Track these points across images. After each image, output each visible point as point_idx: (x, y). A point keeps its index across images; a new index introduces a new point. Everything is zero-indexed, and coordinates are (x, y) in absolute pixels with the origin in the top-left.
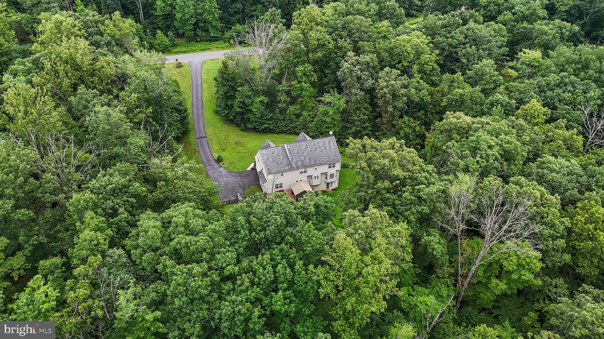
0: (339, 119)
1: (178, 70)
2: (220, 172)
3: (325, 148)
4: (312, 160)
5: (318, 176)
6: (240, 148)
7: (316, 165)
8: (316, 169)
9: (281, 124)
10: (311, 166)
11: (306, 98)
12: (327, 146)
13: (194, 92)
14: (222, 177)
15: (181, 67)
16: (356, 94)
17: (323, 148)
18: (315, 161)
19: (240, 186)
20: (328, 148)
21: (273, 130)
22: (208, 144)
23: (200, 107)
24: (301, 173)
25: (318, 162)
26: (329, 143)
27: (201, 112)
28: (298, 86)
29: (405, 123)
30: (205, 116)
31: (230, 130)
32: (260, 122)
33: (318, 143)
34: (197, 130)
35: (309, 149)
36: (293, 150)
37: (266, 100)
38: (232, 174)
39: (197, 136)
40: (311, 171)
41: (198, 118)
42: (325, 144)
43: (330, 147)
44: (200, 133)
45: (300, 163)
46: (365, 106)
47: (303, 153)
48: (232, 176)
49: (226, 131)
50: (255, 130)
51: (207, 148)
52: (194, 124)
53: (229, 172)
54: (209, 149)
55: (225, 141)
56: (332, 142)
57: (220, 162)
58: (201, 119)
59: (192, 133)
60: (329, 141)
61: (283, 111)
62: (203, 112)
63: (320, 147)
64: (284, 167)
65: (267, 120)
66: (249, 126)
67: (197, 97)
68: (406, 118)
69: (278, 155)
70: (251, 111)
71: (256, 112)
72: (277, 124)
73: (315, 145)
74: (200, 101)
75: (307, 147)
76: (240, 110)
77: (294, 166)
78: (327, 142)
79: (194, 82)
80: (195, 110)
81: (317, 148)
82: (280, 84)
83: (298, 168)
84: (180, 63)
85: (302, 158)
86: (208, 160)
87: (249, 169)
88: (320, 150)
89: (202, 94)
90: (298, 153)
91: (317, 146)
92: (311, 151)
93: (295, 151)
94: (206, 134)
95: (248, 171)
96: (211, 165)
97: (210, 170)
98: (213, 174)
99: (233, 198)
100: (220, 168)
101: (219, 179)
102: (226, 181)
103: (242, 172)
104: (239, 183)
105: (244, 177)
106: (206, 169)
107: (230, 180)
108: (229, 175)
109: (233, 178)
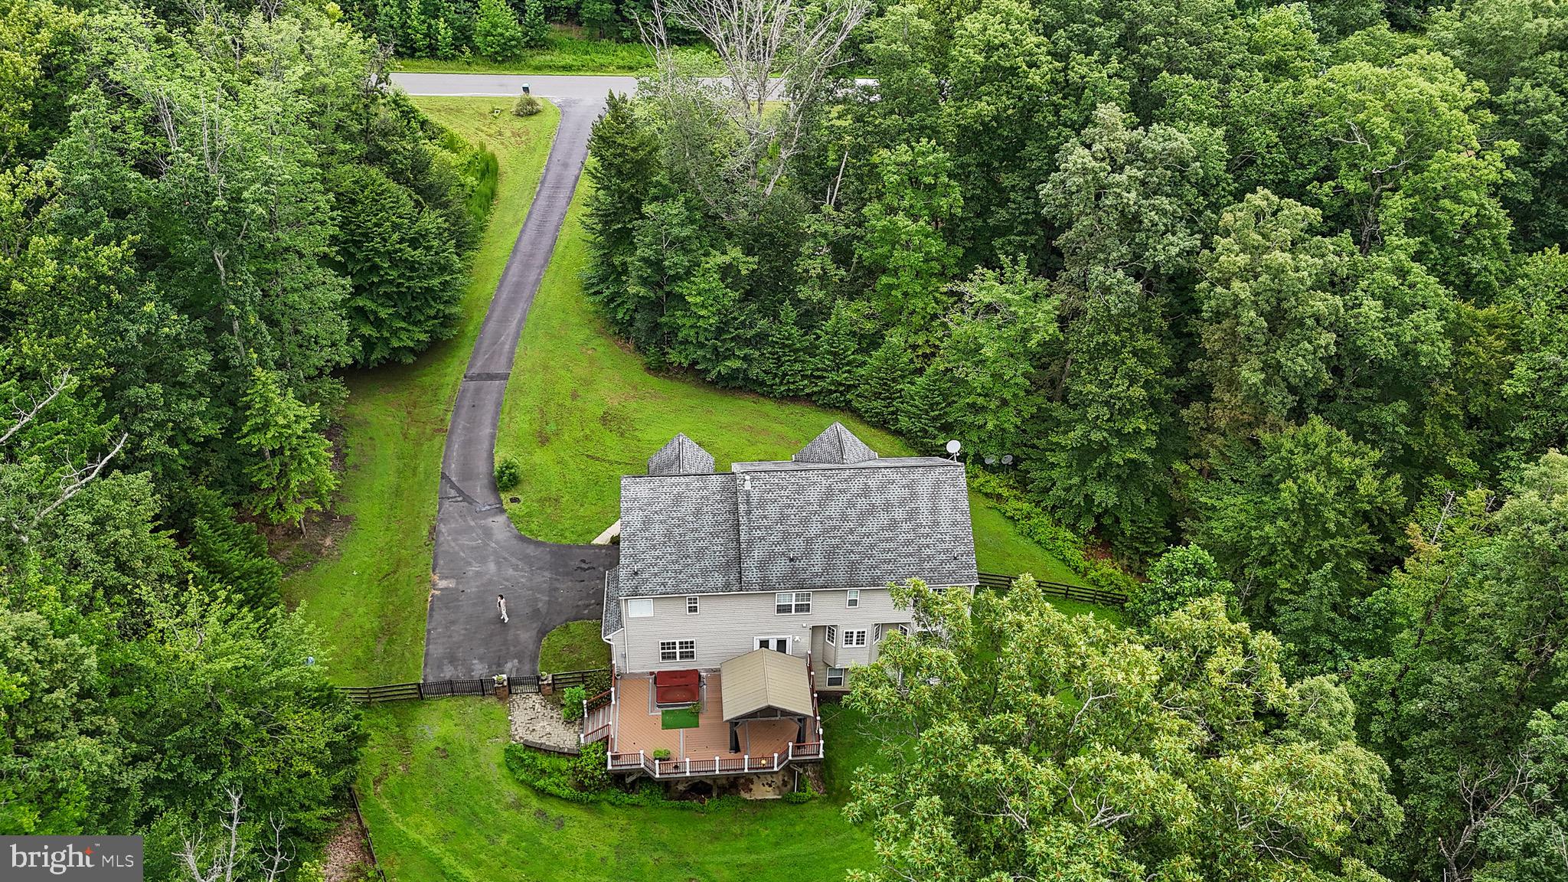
0: (1020, 380)
1: (519, 124)
2: (488, 533)
3: (912, 515)
4: (841, 563)
5: (861, 636)
6: (611, 440)
7: (853, 584)
8: (853, 603)
9: (798, 366)
10: (828, 587)
11: (905, 277)
12: (924, 504)
13: (542, 202)
14: (483, 560)
15: (531, 114)
16: (1106, 290)
17: (899, 514)
18: (853, 566)
19: (536, 612)
20: (924, 518)
21: (762, 383)
22: (499, 404)
23: (539, 260)
24: (783, 609)
25: (864, 575)
26: (934, 496)
27: (532, 277)
28: (879, 225)
29: (1308, 448)
30: (541, 298)
31: (609, 363)
32: (715, 349)
33: (882, 488)
34: (486, 343)
35: (833, 509)
36: (762, 503)
37: (748, 264)
38: (531, 550)
39: (475, 371)
40: (827, 609)
41: (513, 300)
42: (914, 496)
43: (934, 510)
44: (491, 357)
45: (780, 568)
46: (1142, 342)
47: (805, 522)
48: (526, 558)
49: (592, 361)
50: (694, 374)
51: (487, 420)
52: (488, 319)
53: (522, 539)
54: (494, 426)
55: (568, 403)
56: (948, 490)
57: (505, 488)
58: (522, 305)
59: (465, 353)
60: (937, 485)
61: (811, 317)
62: (538, 281)
63: (888, 507)
64: (705, 572)
66: (674, 357)
67: (542, 223)
68: (1318, 427)
69: (698, 513)
70: (681, 297)
71: (703, 306)
72: (779, 363)
73: (866, 492)
74: (546, 241)
75: (829, 494)
77: (752, 575)
78: (924, 487)
79: (555, 169)
80: (515, 269)
81: (872, 510)
82: (816, 209)
83: (767, 587)
84: (531, 103)
85: (798, 544)
86: (467, 474)
87: (603, 539)
88: (884, 518)
89: (563, 215)
90: (782, 518)
91: (877, 500)
92: (844, 518)
93: (772, 511)
94: (510, 363)
95: (600, 547)
96: (467, 498)
97: (454, 518)
98: (455, 540)
99: (479, 670)
100: (495, 514)
101: (470, 564)
102: (490, 582)
103: (569, 546)
104: (536, 600)
105: (567, 574)
106: (439, 511)
107: (507, 580)
108: (512, 554)
109: (522, 570)
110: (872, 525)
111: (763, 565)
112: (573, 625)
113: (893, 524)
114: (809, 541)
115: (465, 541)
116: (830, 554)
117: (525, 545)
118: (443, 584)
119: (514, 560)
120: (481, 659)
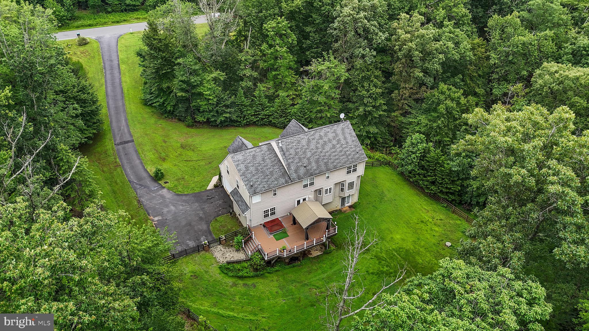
0: (337, 96)
1: (82, 49)
2: (162, 197)
3: (339, 141)
4: (322, 163)
6: (190, 153)
7: (328, 170)
8: (328, 177)
9: (249, 112)
10: (320, 173)
13: (109, 76)
15: (86, 44)
18: (326, 164)
19: (201, 219)
20: (343, 142)
22: (136, 151)
23: (119, 97)
24: (305, 186)
25: (331, 166)
26: (343, 133)
27: (120, 104)
30: (128, 110)
31: (170, 128)
32: (217, 112)
33: (326, 135)
34: (116, 131)
35: (313, 146)
36: (288, 150)
37: (222, 76)
38: (184, 198)
39: (118, 141)
40: (320, 183)
41: (117, 113)
42: (337, 135)
44: (122, 135)
45: (302, 171)
47: (305, 153)
48: (184, 201)
49: (163, 129)
51: (135, 157)
52: (111, 122)
53: (178, 195)
54: (140, 159)
55: (164, 144)
56: (347, 131)
57: (160, 179)
58: (122, 115)
59: (109, 136)
60: (343, 130)
62: (124, 105)
63: (330, 141)
65: (227, 106)
66: (199, 118)
67: (113, 84)
68: (443, 86)
69: (264, 160)
70: (200, 94)
71: (210, 95)
72: (242, 112)
73: (321, 137)
74: (118, 90)
76: (184, 94)
77: (294, 176)
79: (107, 64)
80: (111, 102)
82: (241, 51)
83: (300, 179)
84: (84, 39)
85: (305, 161)
86: (140, 178)
87: (211, 186)
89: (120, 79)
90: (297, 153)
93: (292, 151)
94: (131, 136)
95: (210, 190)
96: (145, 187)
97: (145, 195)
98: (151, 202)
99: (192, 244)
100: (161, 190)
101: (163, 209)
102: (175, 213)
103: (199, 193)
104: (198, 214)
105: (205, 202)
106: (137, 194)
107: (182, 210)
108: (178, 201)
109: (186, 205)
110: (327, 148)
111: (296, 171)
112: (218, 218)
113: (334, 146)
114: (308, 159)
115: (155, 202)
116: (317, 162)
117: (181, 197)
118: (156, 219)
119: (180, 203)
120: (189, 240)
